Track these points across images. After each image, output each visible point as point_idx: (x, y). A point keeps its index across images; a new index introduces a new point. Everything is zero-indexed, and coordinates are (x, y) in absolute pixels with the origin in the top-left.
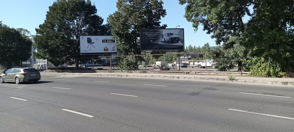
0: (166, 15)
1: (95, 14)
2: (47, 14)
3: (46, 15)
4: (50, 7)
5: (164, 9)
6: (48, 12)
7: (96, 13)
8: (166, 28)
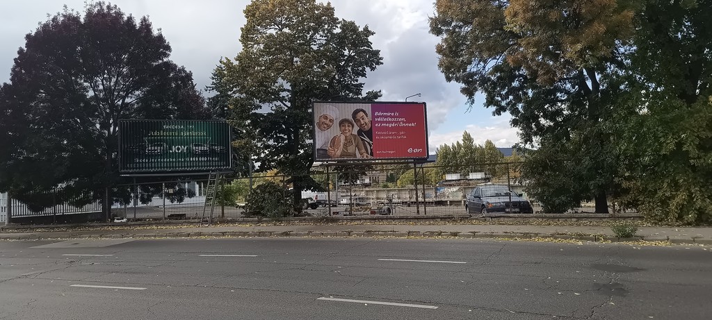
0: (382, 63)
1: (165, 60)
2: (17, 56)
3: (15, 59)
4: (28, 37)
5: (374, 47)
6: (21, 52)
7: (167, 55)
8: (379, 100)
